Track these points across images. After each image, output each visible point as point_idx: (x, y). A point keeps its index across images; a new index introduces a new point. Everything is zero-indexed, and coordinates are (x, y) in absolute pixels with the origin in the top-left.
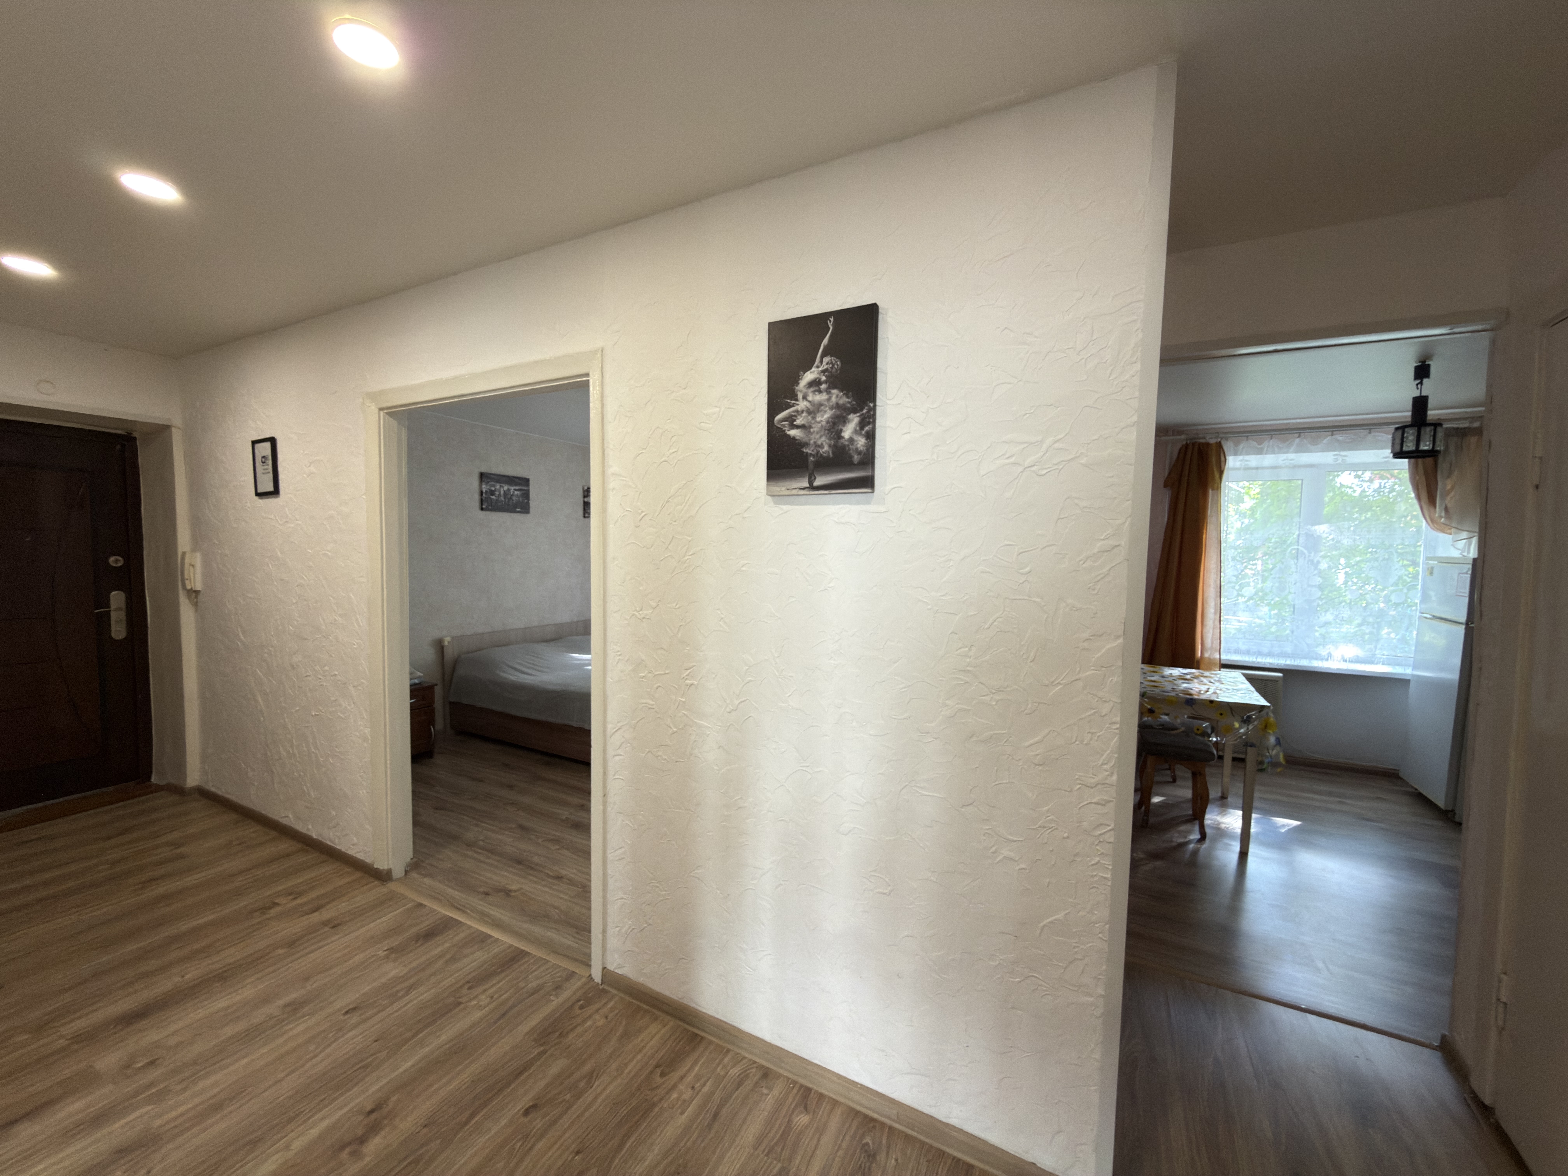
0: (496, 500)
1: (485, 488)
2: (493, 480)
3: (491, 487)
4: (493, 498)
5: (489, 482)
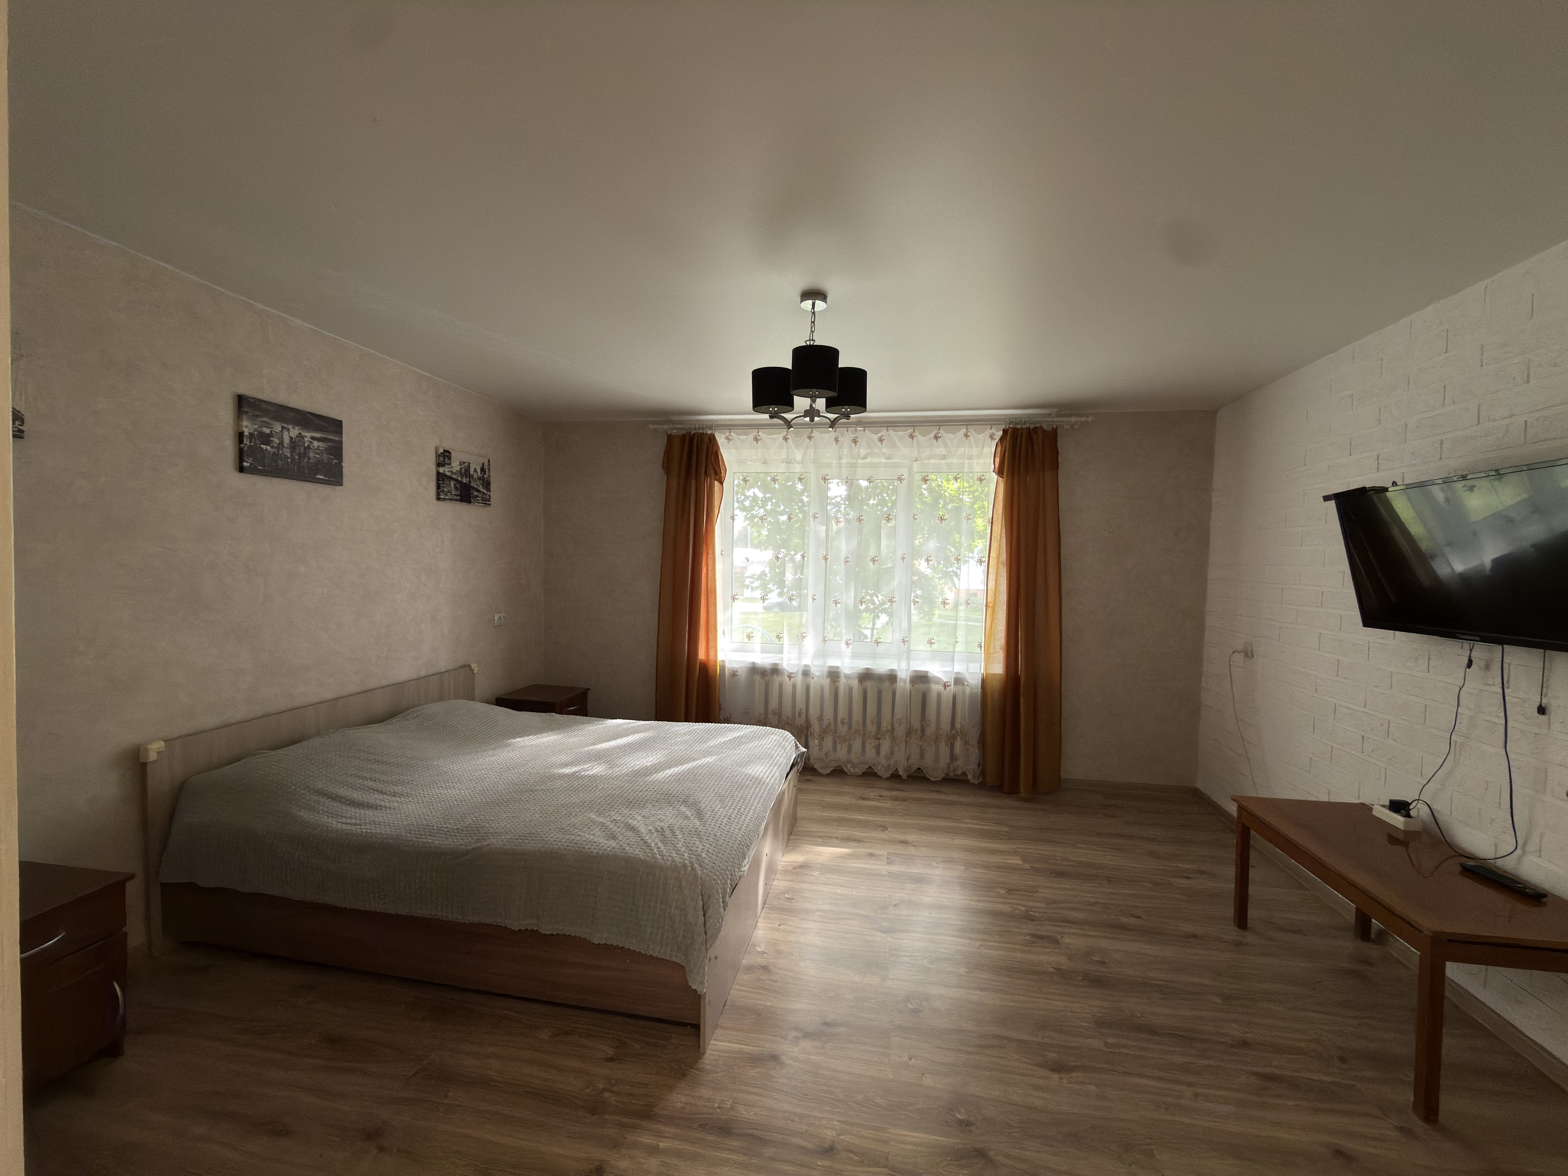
0: (274, 453)
1: (248, 426)
2: (266, 413)
3: (261, 427)
4: (266, 450)
5: (257, 416)
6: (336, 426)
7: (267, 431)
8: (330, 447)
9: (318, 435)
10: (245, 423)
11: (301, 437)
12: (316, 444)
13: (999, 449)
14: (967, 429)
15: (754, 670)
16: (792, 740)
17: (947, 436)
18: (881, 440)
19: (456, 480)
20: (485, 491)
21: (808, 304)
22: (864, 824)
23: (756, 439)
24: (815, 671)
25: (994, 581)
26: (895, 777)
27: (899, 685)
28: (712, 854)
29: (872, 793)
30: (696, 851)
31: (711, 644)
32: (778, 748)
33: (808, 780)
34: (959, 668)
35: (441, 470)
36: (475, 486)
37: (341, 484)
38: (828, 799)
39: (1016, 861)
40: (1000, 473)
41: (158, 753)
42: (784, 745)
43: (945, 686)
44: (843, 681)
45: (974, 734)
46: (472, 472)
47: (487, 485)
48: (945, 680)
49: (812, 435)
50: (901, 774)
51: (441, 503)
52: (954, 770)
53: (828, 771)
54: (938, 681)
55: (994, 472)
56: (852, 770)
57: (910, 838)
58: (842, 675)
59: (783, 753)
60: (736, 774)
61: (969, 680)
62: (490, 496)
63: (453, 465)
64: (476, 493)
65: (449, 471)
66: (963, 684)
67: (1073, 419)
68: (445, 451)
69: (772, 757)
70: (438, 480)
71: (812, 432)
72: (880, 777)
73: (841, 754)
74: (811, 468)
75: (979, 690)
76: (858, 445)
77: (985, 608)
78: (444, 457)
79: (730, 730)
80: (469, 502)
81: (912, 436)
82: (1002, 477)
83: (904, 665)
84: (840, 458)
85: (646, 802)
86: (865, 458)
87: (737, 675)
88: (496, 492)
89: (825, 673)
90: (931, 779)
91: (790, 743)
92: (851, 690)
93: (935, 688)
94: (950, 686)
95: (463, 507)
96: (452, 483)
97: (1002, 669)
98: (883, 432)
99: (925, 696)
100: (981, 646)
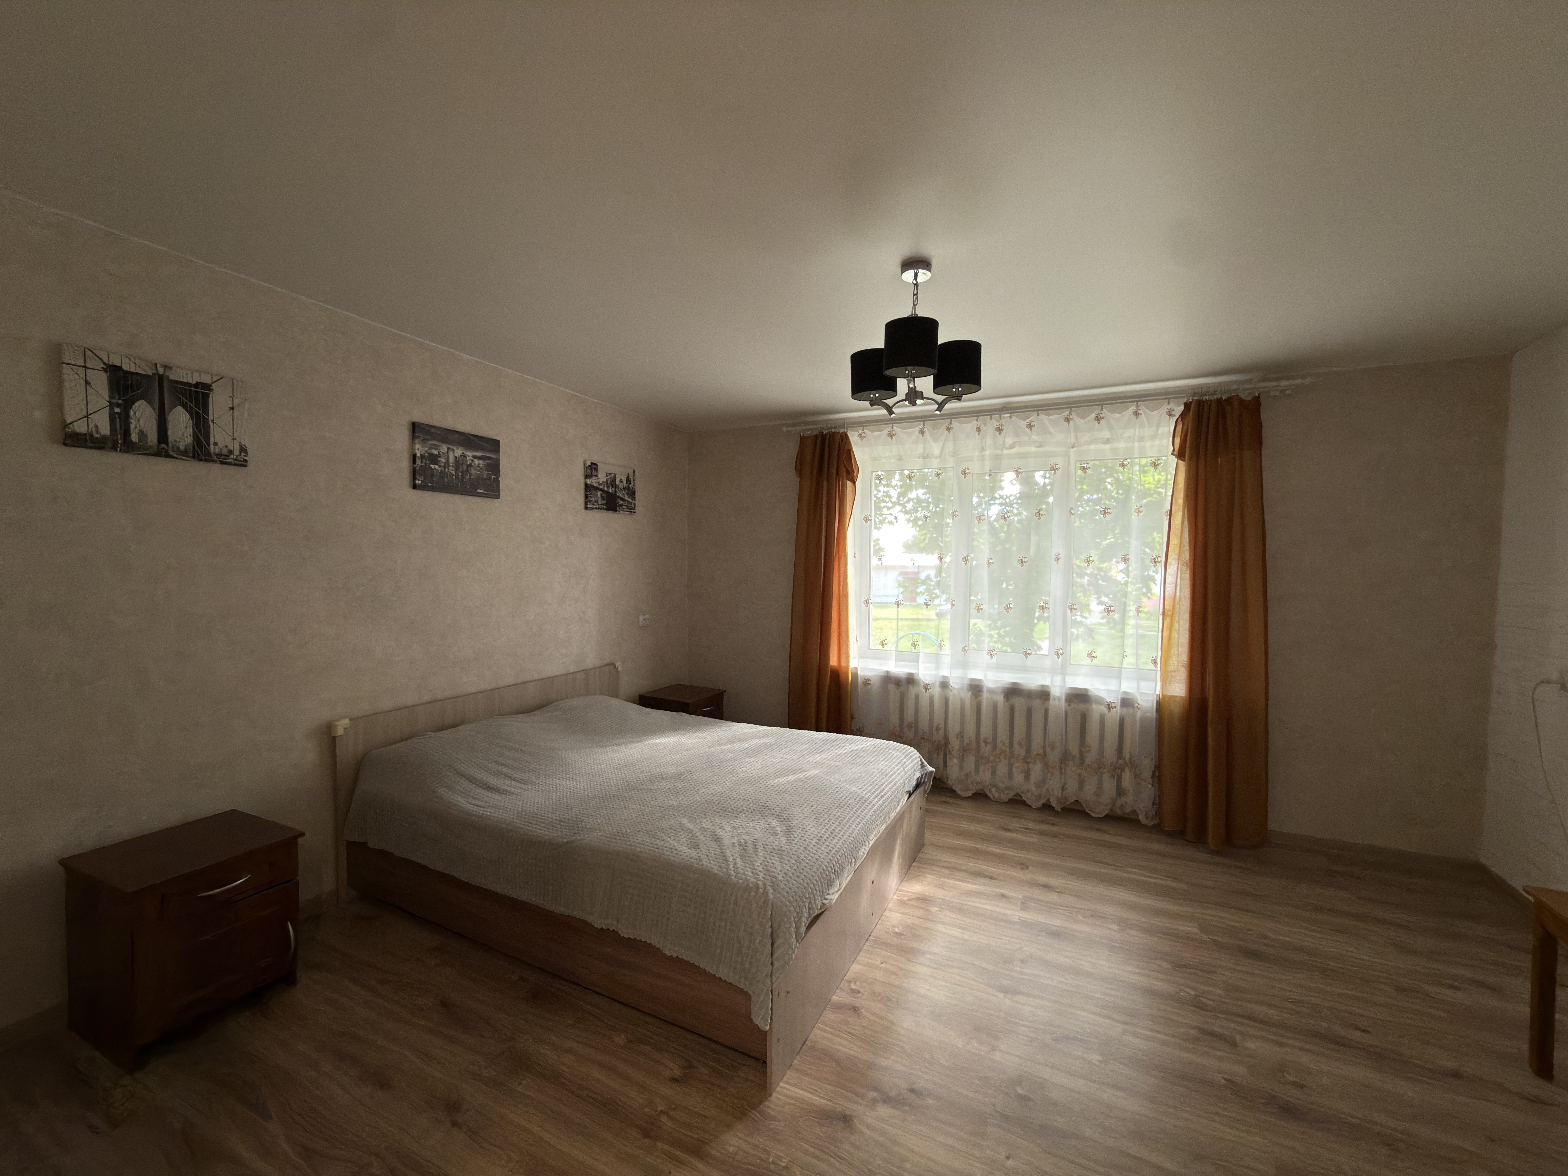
0: (441, 471)
1: (419, 449)
2: (434, 437)
3: (431, 449)
4: (435, 469)
5: (428, 440)
6: (494, 445)
7: (436, 452)
8: (488, 464)
9: (478, 454)
10: (417, 446)
11: (464, 456)
12: (477, 462)
13: (1180, 427)
14: (1137, 406)
15: (888, 680)
16: (916, 758)
17: (1111, 416)
18: (1030, 426)
19: (603, 490)
20: (630, 500)
21: (909, 276)
22: (1000, 859)
23: (890, 435)
24: (954, 683)
25: (1173, 585)
26: (1047, 807)
27: (1052, 703)
28: (790, 877)
29: (1016, 824)
30: (773, 872)
31: (843, 651)
32: (896, 766)
33: (945, 802)
34: (1128, 687)
35: (589, 481)
36: (621, 495)
37: (498, 497)
38: (965, 825)
39: (1191, 929)
40: (1180, 455)
41: (345, 729)
42: (905, 763)
43: (1109, 707)
44: (985, 695)
45: (1147, 766)
46: (617, 482)
47: (632, 494)
48: (1109, 700)
49: (951, 426)
50: (1054, 805)
51: (589, 512)
52: (1122, 807)
53: (970, 794)
54: (1100, 701)
55: (1172, 454)
56: (996, 795)
57: (1053, 881)
58: (985, 689)
59: (901, 772)
60: (841, 790)
61: (1139, 701)
62: (635, 505)
63: (600, 476)
64: (621, 502)
65: (596, 483)
66: (1134, 707)
67: (1284, 383)
68: (591, 463)
69: (887, 775)
70: (586, 491)
71: (951, 423)
72: (1030, 806)
73: (985, 776)
74: (951, 463)
75: (1154, 714)
76: (1003, 433)
77: (1161, 617)
78: (591, 469)
79: (850, 742)
80: (615, 510)
81: (1067, 420)
82: (1184, 460)
83: (1058, 680)
84: (983, 449)
85: (741, 812)
86: (1012, 447)
87: (870, 684)
88: (641, 501)
89: (966, 687)
90: (1092, 815)
91: (912, 761)
92: (995, 706)
93: (1097, 710)
94: (1115, 707)
95: (608, 515)
96: (599, 493)
97: (1184, 691)
98: (1033, 417)
99: (1084, 719)
100: (1156, 663)
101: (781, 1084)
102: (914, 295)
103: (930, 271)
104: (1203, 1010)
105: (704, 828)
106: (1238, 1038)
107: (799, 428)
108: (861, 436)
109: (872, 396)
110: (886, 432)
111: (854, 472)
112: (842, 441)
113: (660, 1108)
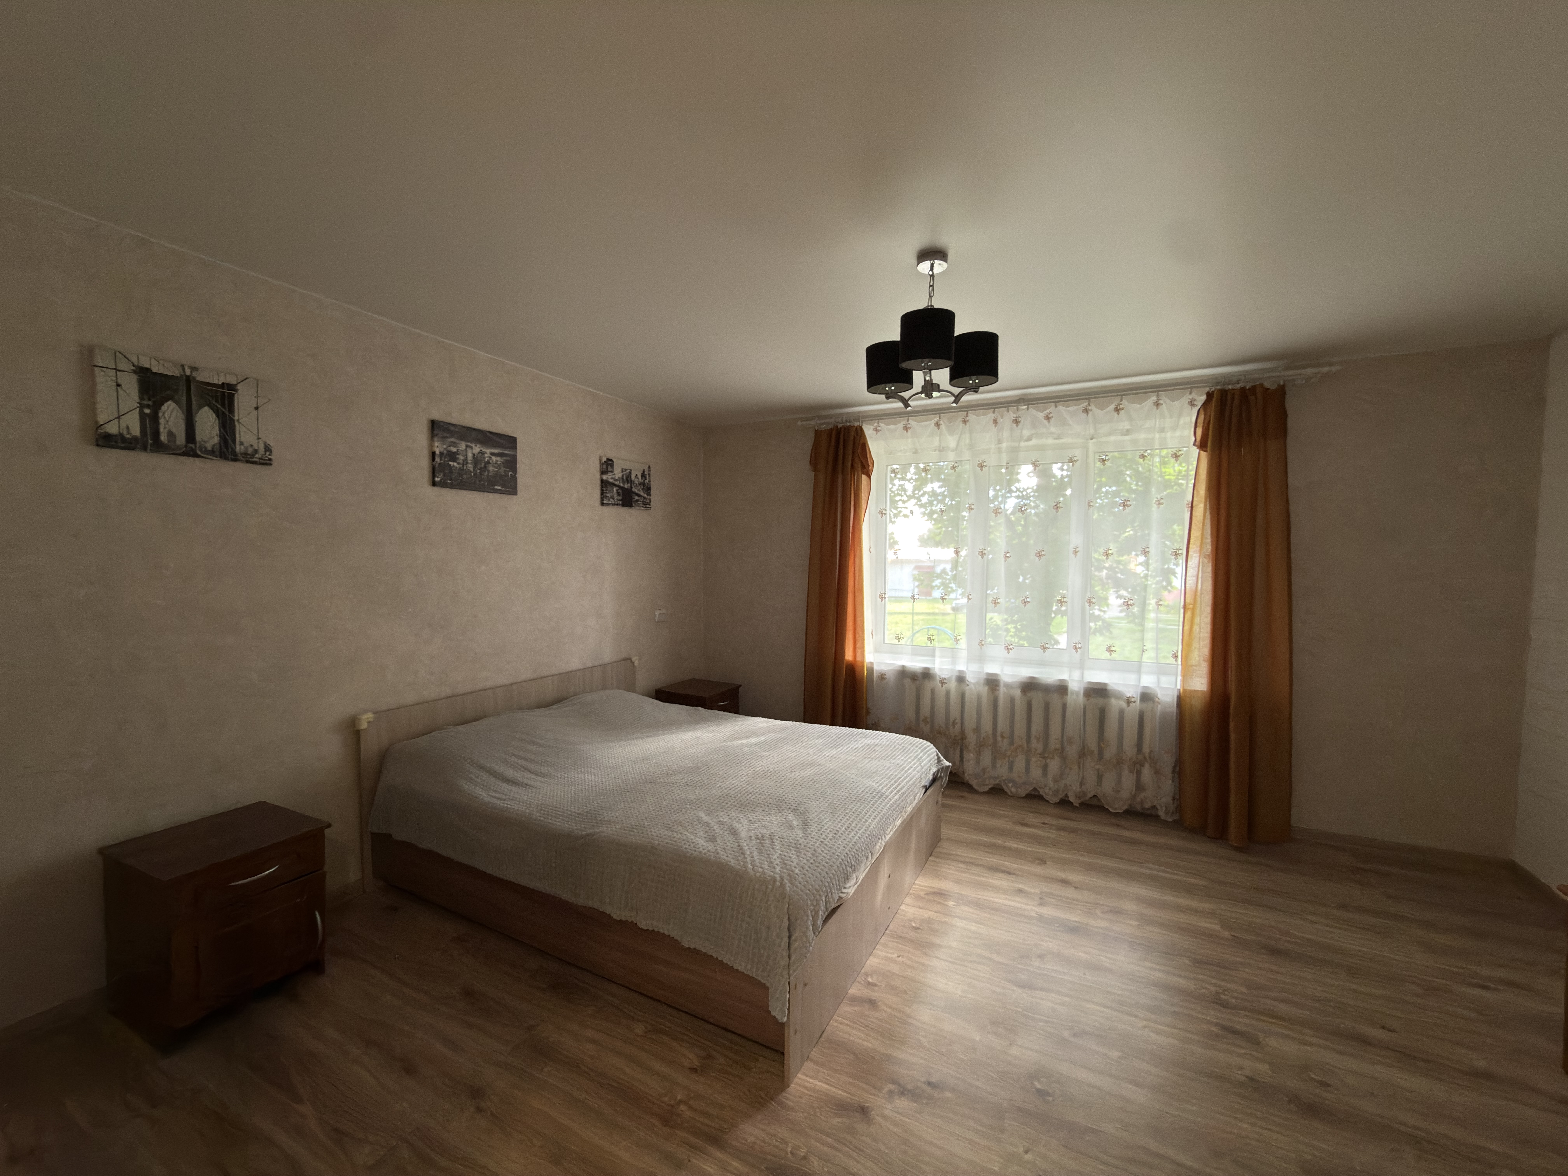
0: (460, 468)
1: (439, 447)
2: (452, 434)
3: (450, 446)
4: (454, 466)
5: (446, 437)
6: (511, 442)
7: (454, 450)
8: (506, 461)
9: (496, 451)
10: (436, 444)
11: (481, 453)
12: (494, 458)
13: (1202, 417)
14: (1158, 396)
15: (904, 674)
16: (932, 753)
17: (1131, 407)
18: (1048, 418)
19: (619, 486)
20: (646, 496)
21: (925, 267)
22: (1018, 854)
23: (906, 428)
24: (971, 678)
25: (1195, 578)
26: (1064, 803)
27: (1070, 698)
28: (807, 871)
29: (1034, 819)
30: (790, 865)
31: (858, 645)
32: (913, 760)
33: (962, 797)
34: (1148, 681)
35: (605, 477)
36: (636, 491)
37: (515, 493)
38: (981, 820)
39: (1212, 925)
40: (1202, 445)
41: (369, 722)
42: (921, 757)
43: (1129, 701)
44: (1002, 690)
45: (1167, 761)
46: (633, 478)
47: (648, 489)
48: (1128, 695)
49: (968, 418)
50: (1071, 801)
51: (604, 508)
52: (1142, 802)
53: (986, 789)
54: (1118, 696)
55: (1194, 445)
56: (1013, 790)
57: (1072, 877)
58: (1002, 684)
59: (918, 766)
60: (857, 784)
61: (1159, 696)
62: (650, 500)
63: (615, 472)
64: (637, 498)
65: (612, 478)
66: (1154, 701)
67: (1309, 371)
68: (608, 460)
69: (903, 769)
70: (602, 487)
71: (967, 416)
72: (1048, 801)
73: (1002, 771)
74: (967, 455)
75: (1174, 709)
76: (1020, 425)
77: (1182, 611)
78: (607, 465)
79: (866, 737)
80: (631, 506)
81: (1086, 411)
82: (1206, 451)
83: (1076, 675)
84: (1000, 442)
85: (757, 806)
86: (1029, 439)
87: (886, 678)
88: (656, 496)
89: (982, 682)
90: (1111, 810)
91: (929, 755)
92: (1012, 700)
93: (1115, 704)
94: (1134, 702)
95: (624, 511)
96: (615, 489)
97: (1205, 686)
98: (1051, 408)
99: (1103, 713)
100: (1176, 657)
101: (799, 1075)
102: (931, 286)
103: (946, 261)
104: (1225, 1007)
105: (720, 821)
106: (1261, 1035)
107: (813, 422)
108: (876, 430)
109: (887, 389)
110: (901, 425)
111: (869, 466)
112: (857, 435)
113: (679, 1097)
